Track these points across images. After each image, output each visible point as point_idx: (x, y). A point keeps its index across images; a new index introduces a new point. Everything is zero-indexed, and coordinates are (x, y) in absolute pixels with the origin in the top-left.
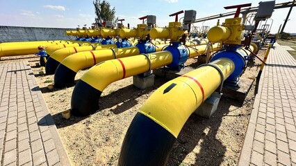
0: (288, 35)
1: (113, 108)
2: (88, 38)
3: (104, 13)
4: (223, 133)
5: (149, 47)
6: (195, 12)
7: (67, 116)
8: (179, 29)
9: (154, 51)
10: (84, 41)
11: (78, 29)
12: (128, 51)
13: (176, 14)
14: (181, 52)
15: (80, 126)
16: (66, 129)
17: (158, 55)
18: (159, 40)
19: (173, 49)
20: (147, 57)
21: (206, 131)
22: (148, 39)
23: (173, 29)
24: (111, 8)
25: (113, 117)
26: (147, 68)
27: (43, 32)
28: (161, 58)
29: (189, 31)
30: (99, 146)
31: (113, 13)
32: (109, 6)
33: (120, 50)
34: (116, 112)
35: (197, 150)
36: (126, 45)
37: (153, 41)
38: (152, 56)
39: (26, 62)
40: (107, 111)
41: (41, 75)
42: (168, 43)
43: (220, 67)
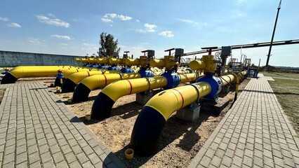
0: (273, 68)
1: (122, 115)
2: (94, 64)
3: (108, 45)
4: (200, 130)
5: (149, 73)
6: (183, 50)
7: (89, 118)
8: (172, 61)
9: (152, 76)
10: (91, 67)
11: (86, 57)
12: (132, 76)
13: (170, 50)
14: (174, 77)
15: (99, 125)
16: (90, 126)
17: (156, 79)
18: (157, 69)
19: (167, 75)
20: (148, 80)
21: (189, 129)
22: (149, 67)
23: (167, 61)
24: (114, 40)
25: (123, 120)
26: (147, 88)
27: (51, 59)
28: (158, 81)
29: (179, 62)
30: (115, 134)
31: (116, 44)
32: (113, 38)
33: (126, 75)
34: (125, 117)
35: (181, 138)
36: (130, 72)
37: (152, 69)
38: (151, 79)
39: (42, 82)
40: (118, 117)
41: (58, 92)
42: (164, 70)
43: (198, 86)
